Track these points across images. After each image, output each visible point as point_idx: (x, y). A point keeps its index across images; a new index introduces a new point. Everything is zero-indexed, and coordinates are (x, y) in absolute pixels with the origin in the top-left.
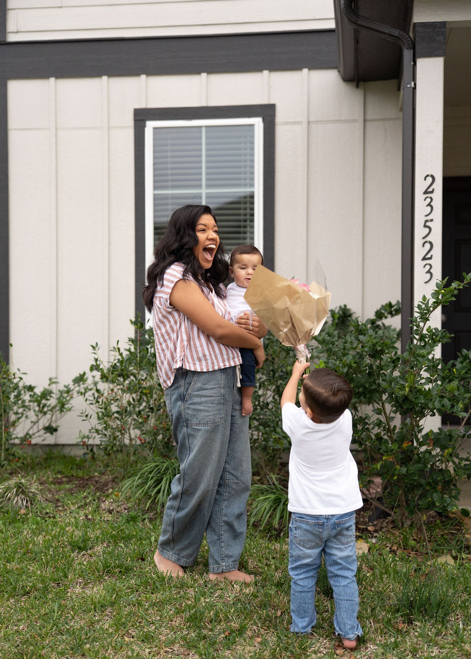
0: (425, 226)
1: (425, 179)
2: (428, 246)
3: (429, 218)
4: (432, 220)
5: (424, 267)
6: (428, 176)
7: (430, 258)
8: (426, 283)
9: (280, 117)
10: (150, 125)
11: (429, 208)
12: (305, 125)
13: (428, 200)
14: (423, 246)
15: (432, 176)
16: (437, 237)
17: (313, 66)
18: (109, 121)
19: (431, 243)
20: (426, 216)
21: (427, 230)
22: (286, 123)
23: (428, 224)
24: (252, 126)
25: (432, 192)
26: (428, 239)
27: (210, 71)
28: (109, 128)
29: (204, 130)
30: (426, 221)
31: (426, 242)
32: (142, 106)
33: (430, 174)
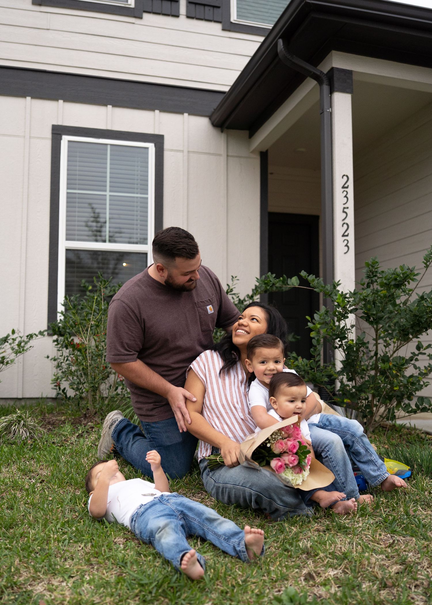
0: (344, 212)
1: (343, 178)
2: (345, 226)
3: (346, 206)
4: (348, 208)
5: (344, 241)
6: (344, 175)
7: (347, 236)
8: (345, 253)
9: (167, 145)
10: (66, 139)
11: (346, 199)
12: (186, 153)
13: (345, 193)
14: (343, 226)
15: (347, 176)
16: (351, 220)
17: (192, 113)
18: (30, 132)
19: (347, 224)
20: (344, 204)
21: (345, 215)
22: (172, 150)
23: (345, 210)
24: (147, 148)
25: (347, 187)
26: (346, 221)
27: (115, 105)
28: (30, 137)
29: (109, 147)
30: (344, 208)
31: (344, 223)
32: (60, 123)
33: (346, 174)
